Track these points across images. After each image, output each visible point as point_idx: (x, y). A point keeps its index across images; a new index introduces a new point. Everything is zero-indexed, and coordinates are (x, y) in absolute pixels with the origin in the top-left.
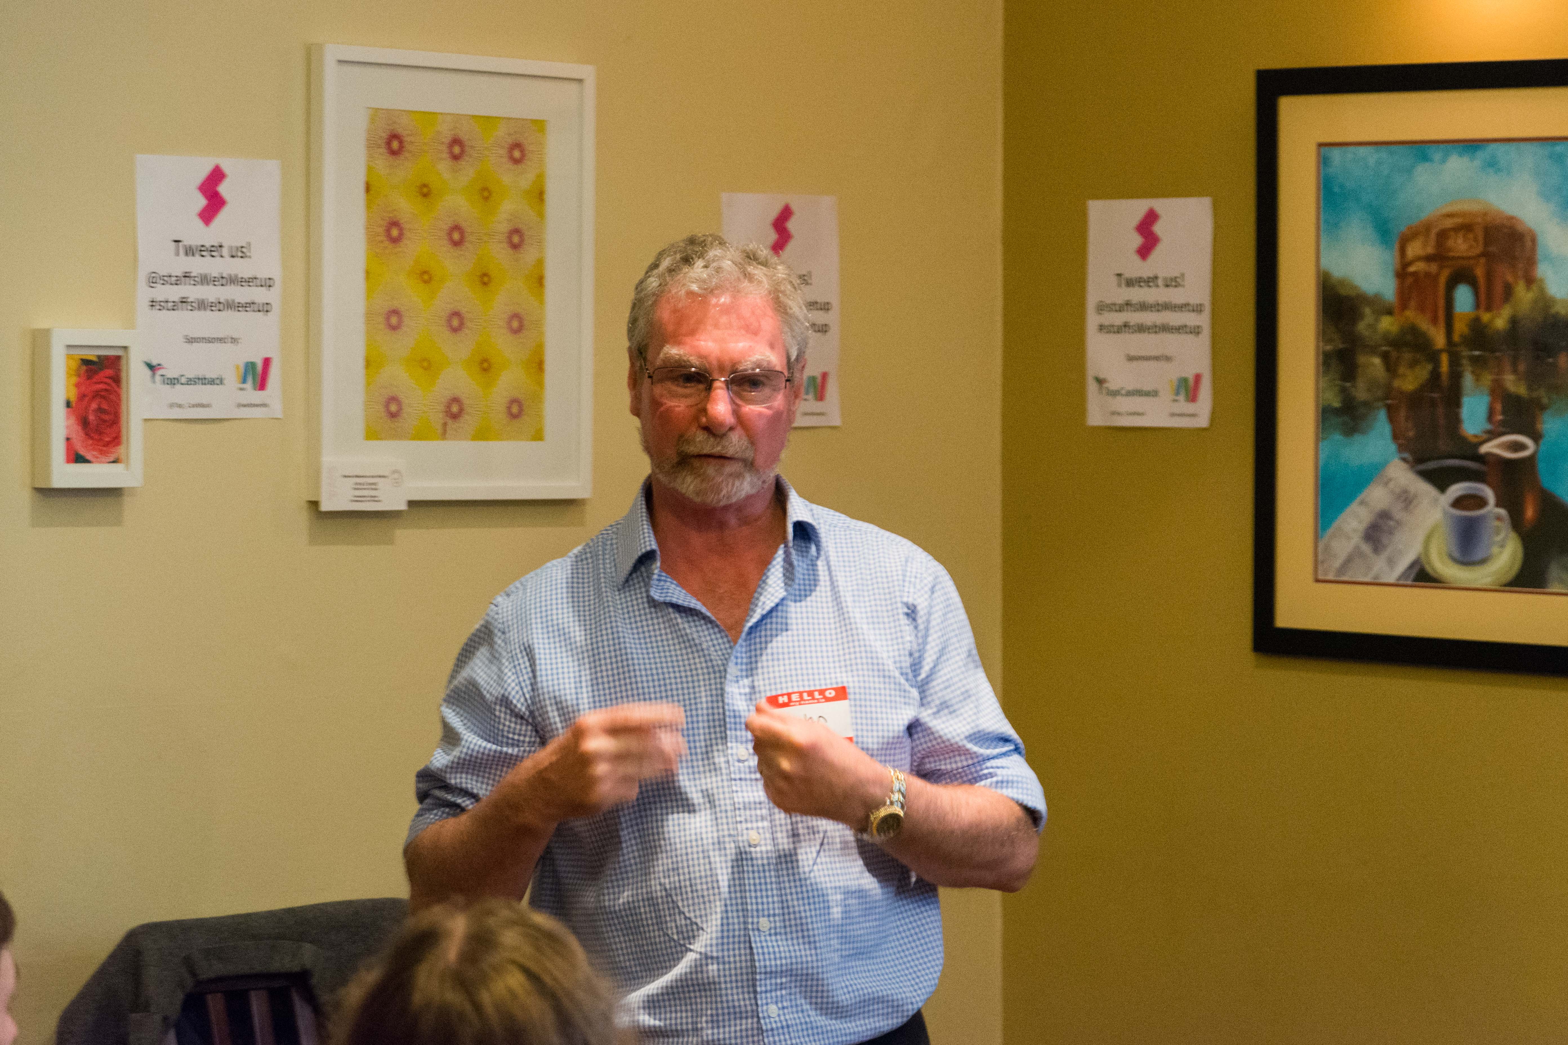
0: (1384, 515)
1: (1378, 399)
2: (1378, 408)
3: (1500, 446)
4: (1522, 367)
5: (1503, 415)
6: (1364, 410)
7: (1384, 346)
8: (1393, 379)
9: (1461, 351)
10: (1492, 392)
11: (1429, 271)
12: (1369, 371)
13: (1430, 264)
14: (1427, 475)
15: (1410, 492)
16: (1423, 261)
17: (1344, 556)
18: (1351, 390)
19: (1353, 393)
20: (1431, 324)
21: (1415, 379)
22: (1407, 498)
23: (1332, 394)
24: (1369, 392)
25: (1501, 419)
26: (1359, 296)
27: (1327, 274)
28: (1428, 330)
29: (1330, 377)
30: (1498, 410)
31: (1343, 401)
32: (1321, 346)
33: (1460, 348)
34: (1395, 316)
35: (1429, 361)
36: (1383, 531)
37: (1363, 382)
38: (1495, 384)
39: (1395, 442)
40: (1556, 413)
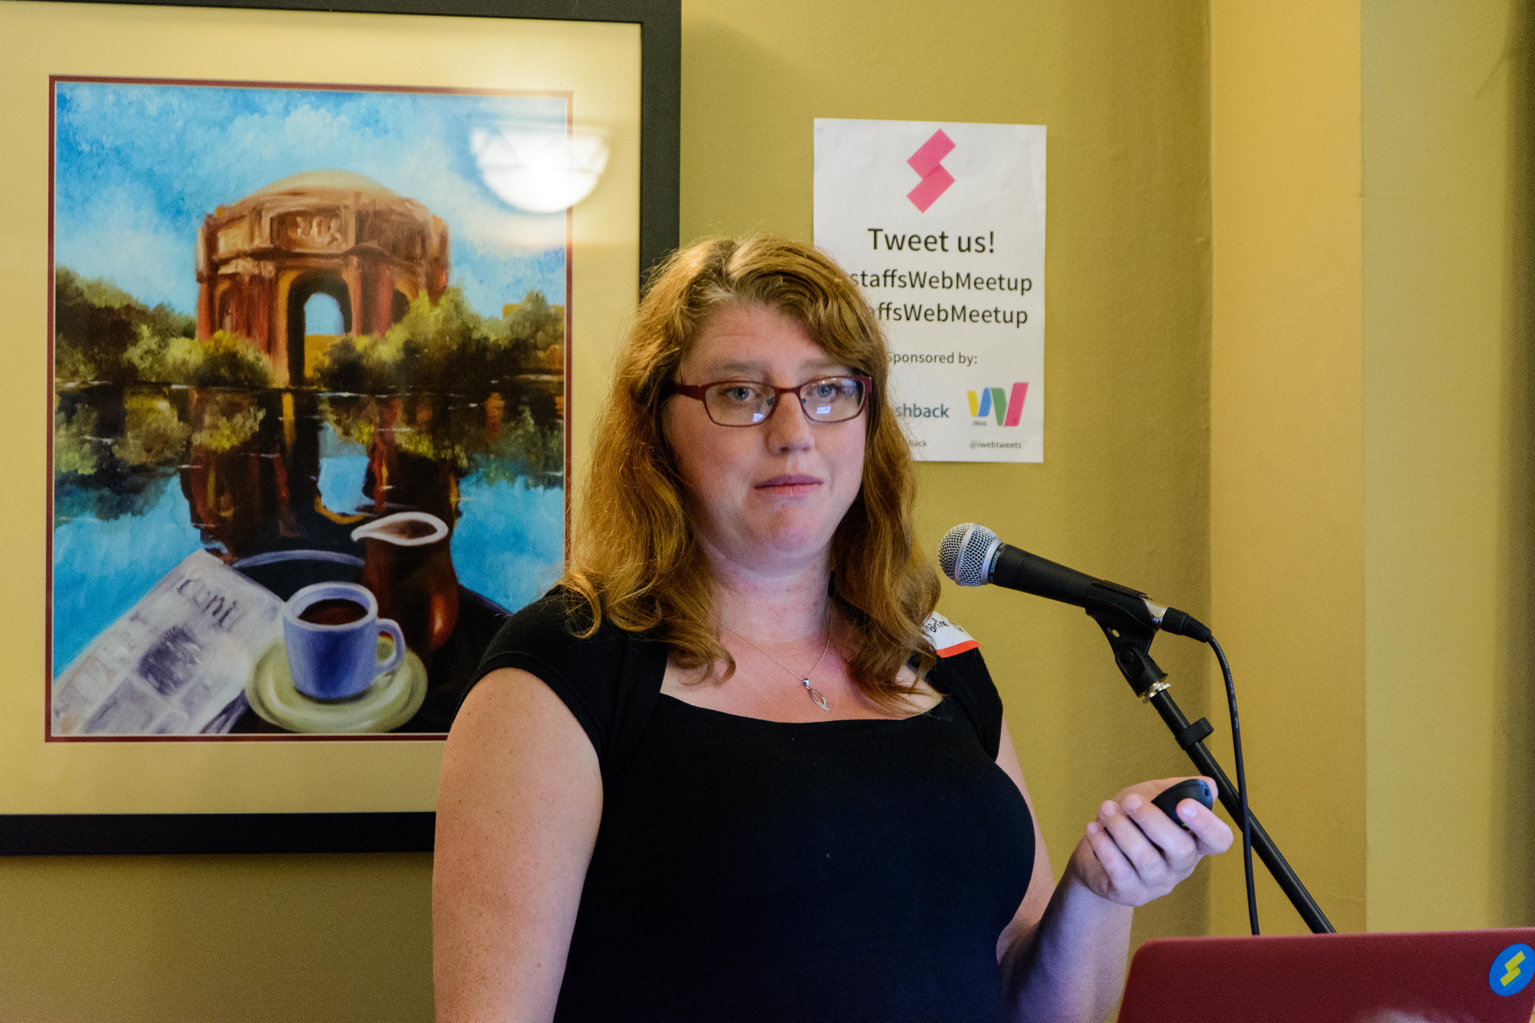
0: (178, 635)
1: (168, 462)
2: (168, 476)
3: (385, 529)
4: (424, 415)
5: (389, 484)
6: (139, 479)
7: (176, 383)
8: (193, 432)
9: (317, 391)
10: (372, 451)
11: (260, 273)
12: (148, 421)
13: (262, 263)
14: (255, 574)
15: (227, 598)
16: (249, 259)
17: (100, 699)
18: (116, 448)
19: (119, 453)
20: (262, 352)
21: (233, 432)
22: (220, 607)
23: (77, 456)
24: (149, 450)
25: (389, 490)
26: (128, 308)
27: (68, 273)
28: (258, 359)
29: (74, 429)
30: (381, 476)
31: (99, 465)
32: (56, 383)
33: (315, 387)
34: (196, 339)
35: (260, 406)
36: (174, 659)
37: (137, 437)
38: (377, 439)
39: (196, 527)
40: (484, 480)
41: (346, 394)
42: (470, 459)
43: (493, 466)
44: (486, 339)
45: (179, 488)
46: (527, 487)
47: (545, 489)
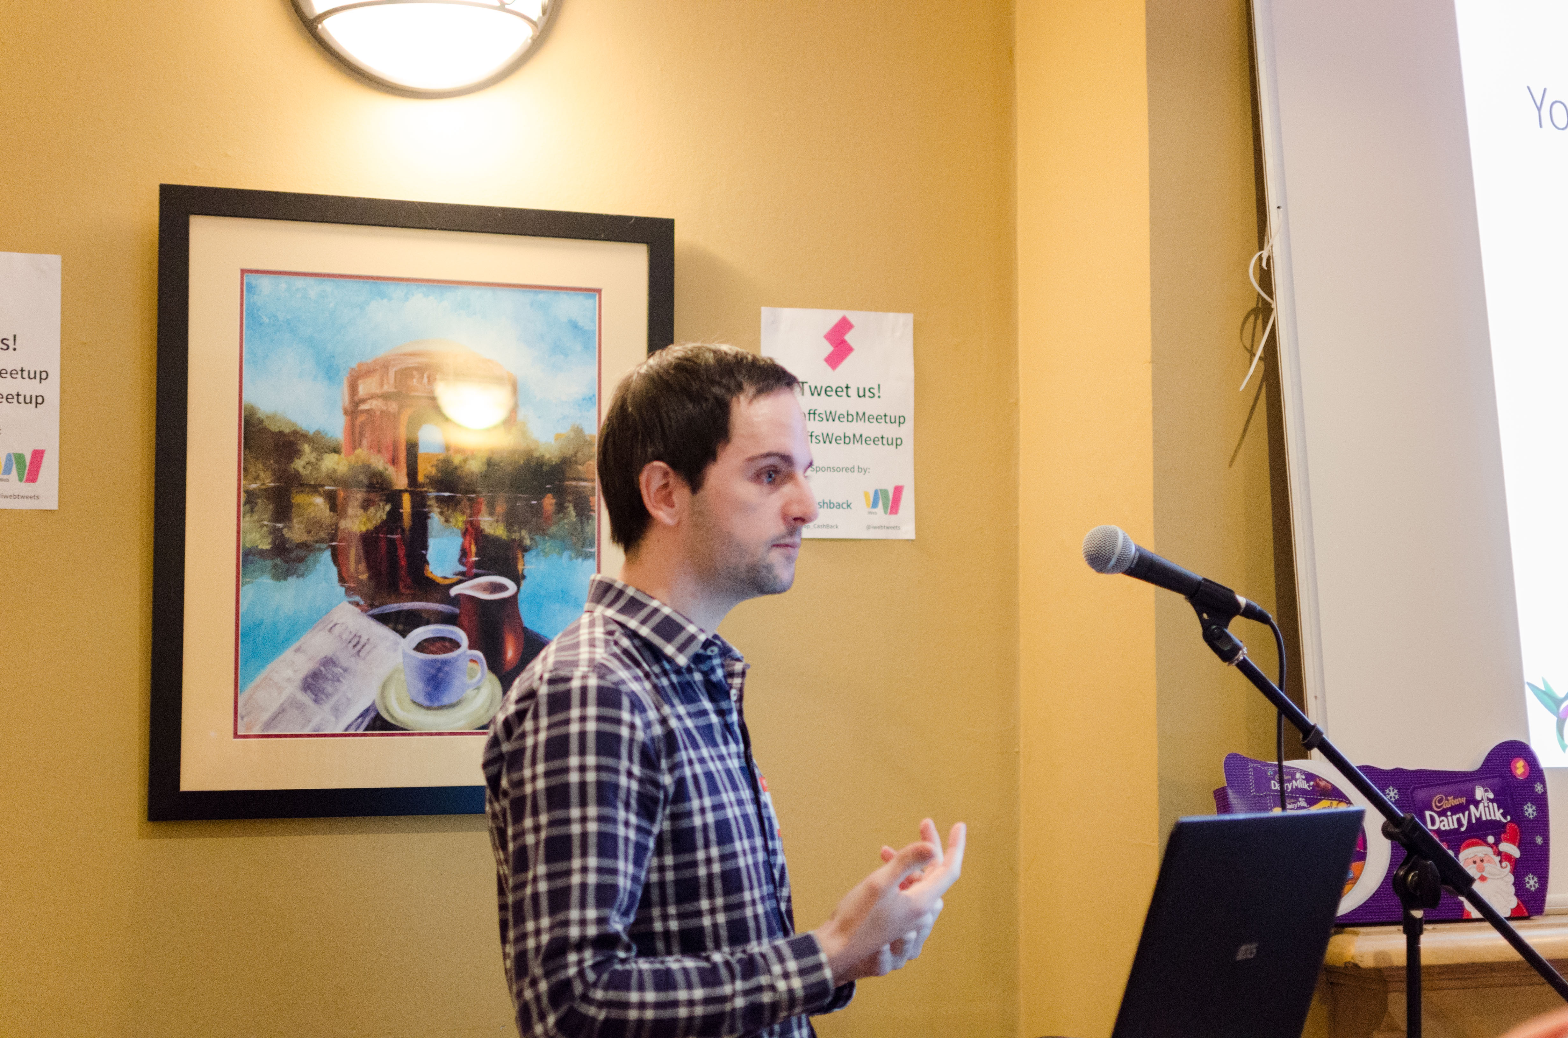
0: (329, 662)
1: (321, 541)
2: (321, 550)
3: (473, 588)
4: (501, 509)
5: (477, 555)
6: (301, 552)
7: (328, 485)
8: (340, 519)
9: (427, 492)
10: (465, 534)
11: (387, 409)
12: (309, 511)
13: (389, 403)
14: (383, 619)
15: (363, 636)
16: (380, 399)
17: (274, 707)
18: (285, 531)
19: (287, 534)
20: (389, 464)
21: (368, 519)
22: (358, 643)
23: (258, 536)
24: (309, 532)
25: (476, 561)
26: (295, 433)
27: (252, 407)
28: (386, 469)
29: (256, 517)
30: (471, 552)
31: (273, 542)
32: (244, 485)
33: (425, 489)
34: (343, 455)
35: (387, 501)
36: (326, 679)
37: (300, 523)
38: (468, 526)
39: (342, 586)
40: (541, 554)
41: (447, 494)
42: (532, 539)
43: (548, 544)
44: (543, 456)
45: (330, 558)
46: (571, 559)
47: (583, 560)
